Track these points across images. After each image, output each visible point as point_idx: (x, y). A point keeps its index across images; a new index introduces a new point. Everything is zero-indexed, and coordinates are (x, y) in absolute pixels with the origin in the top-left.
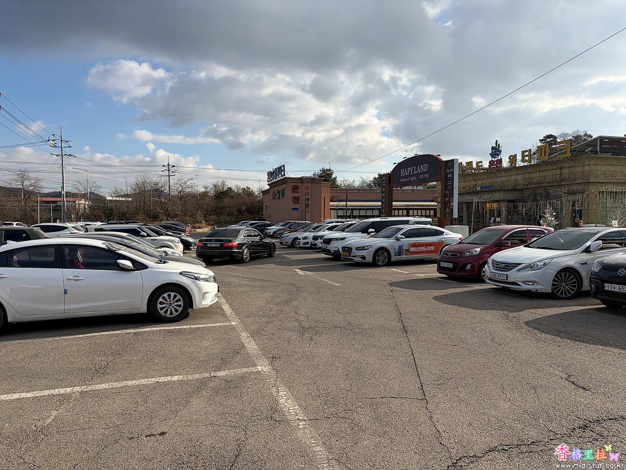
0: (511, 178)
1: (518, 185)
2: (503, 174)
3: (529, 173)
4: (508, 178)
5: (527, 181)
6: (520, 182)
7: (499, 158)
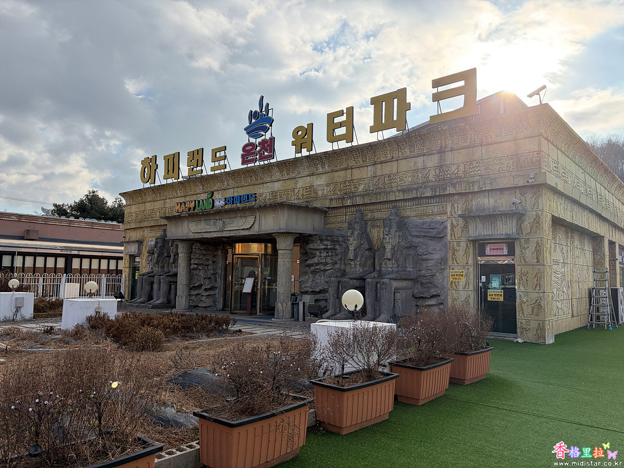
0: (296, 183)
1: (316, 198)
2: (277, 175)
3: (346, 169)
4: (290, 184)
5: (340, 190)
6: (320, 193)
7: (268, 136)
